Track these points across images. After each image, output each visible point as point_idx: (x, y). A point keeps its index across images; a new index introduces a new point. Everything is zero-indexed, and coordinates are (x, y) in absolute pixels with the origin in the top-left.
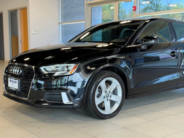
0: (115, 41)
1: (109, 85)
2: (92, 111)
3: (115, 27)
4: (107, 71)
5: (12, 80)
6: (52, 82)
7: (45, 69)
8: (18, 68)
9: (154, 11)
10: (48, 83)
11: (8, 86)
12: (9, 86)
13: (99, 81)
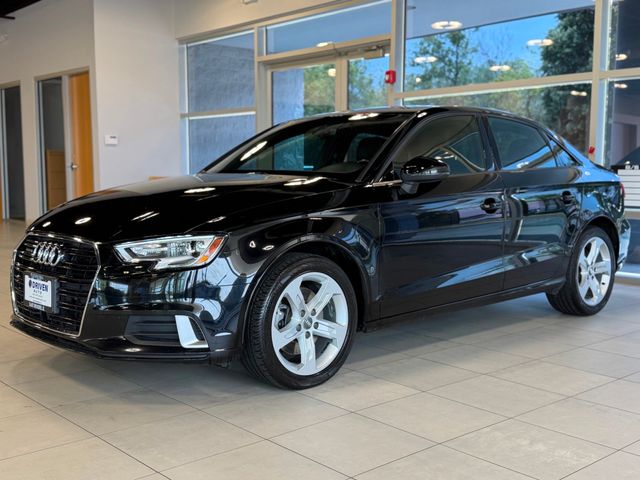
0: (330, 169)
1: (312, 293)
2: (263, 368)
3: (333, 129)
4: (306, 255)
5: (36, 281)
6: (152, 285)
7: (128, 250)
8: (53, 246)
9: (450, 82)
10: (139, 290)
11: (23, 297)
12: (27, 298)
13: (283, 282)
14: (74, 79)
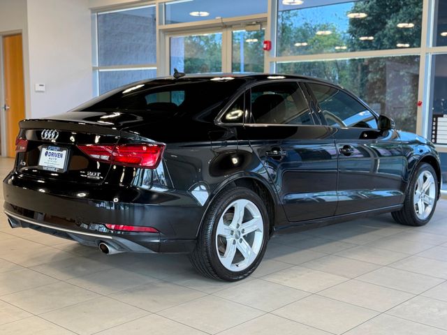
14: (7, 38)
